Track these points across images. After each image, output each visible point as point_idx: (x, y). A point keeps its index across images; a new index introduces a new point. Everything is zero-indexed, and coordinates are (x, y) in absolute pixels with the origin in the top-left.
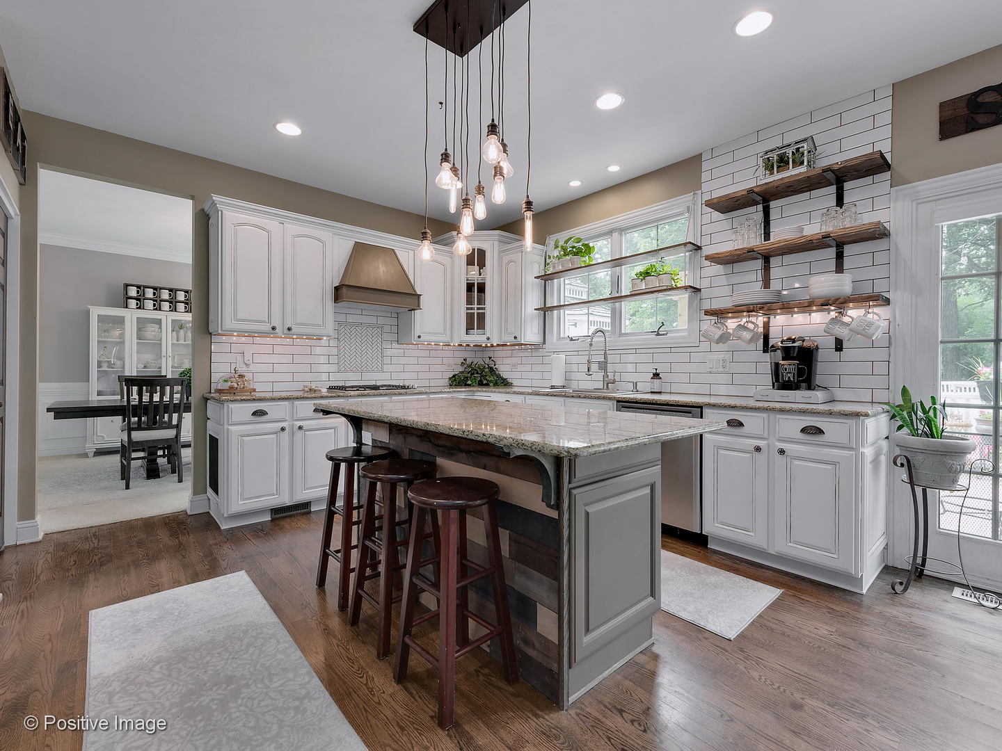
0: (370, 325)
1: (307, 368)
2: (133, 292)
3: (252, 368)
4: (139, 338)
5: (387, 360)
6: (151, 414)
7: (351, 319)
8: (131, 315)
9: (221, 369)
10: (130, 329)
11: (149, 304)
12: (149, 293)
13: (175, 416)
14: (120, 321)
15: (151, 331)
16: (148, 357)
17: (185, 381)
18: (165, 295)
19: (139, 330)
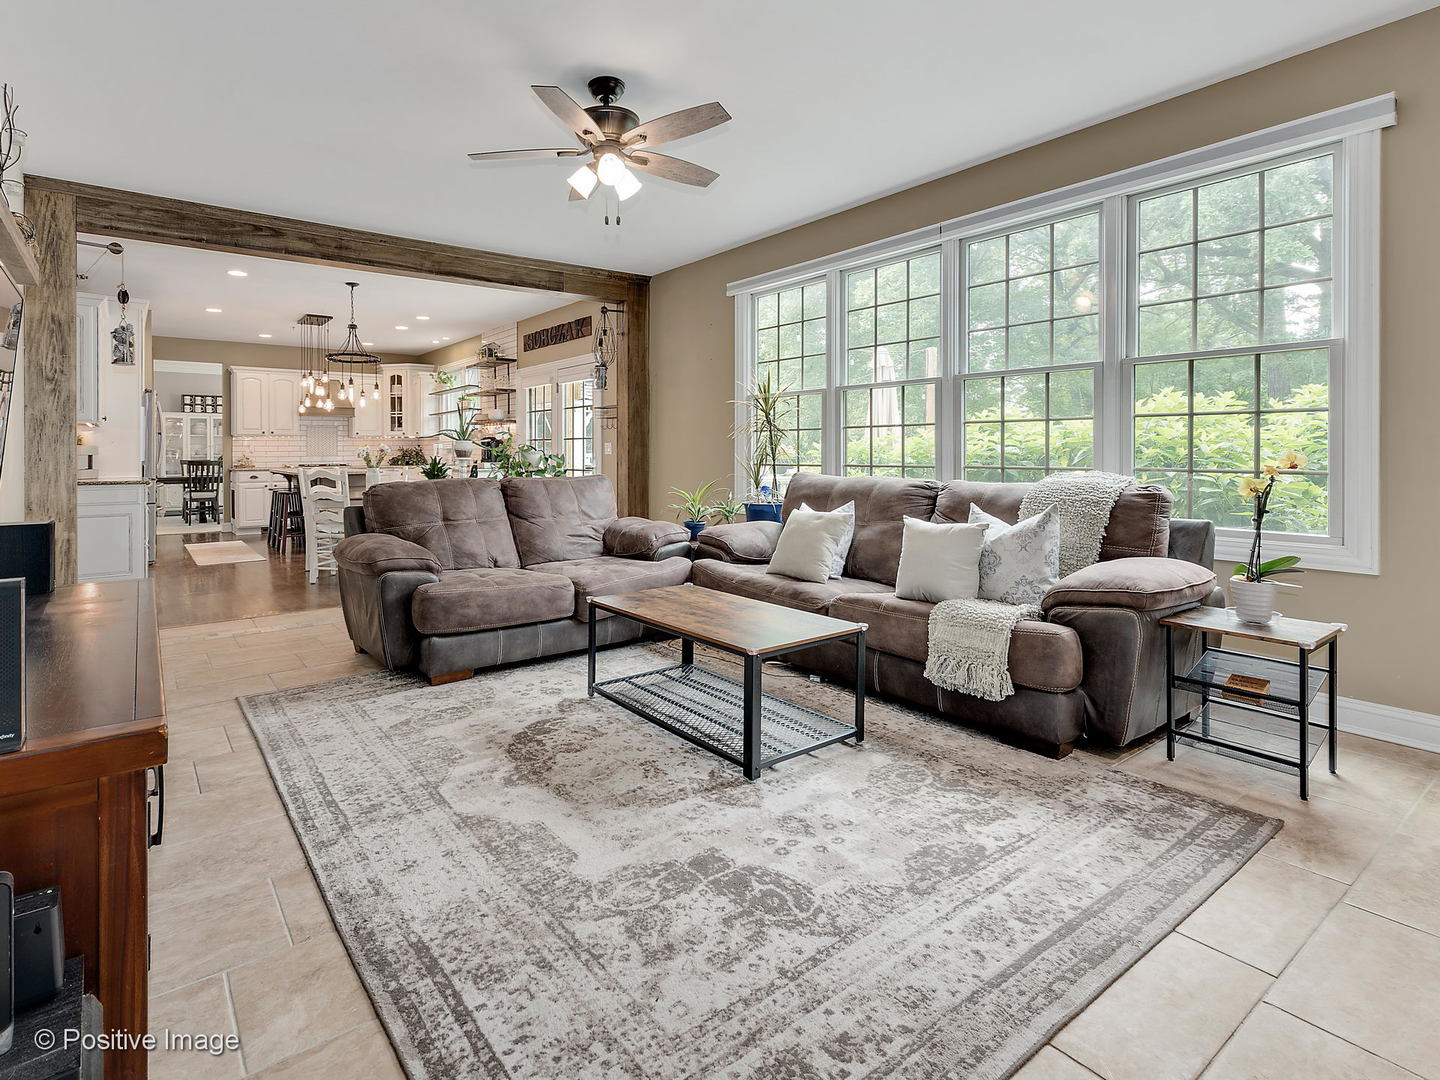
0: (327, 426)
1: (287, 454)
2: (187, 400)
3: (254, 454)
4: (192, 433)
5: (339, 448)
6: (201, 483)
7: (315, 423)
8: (187, 417)
9: (237, 455)
10: (186, 425)
11: (198, 408)
12: (198, 400)
13: (215, 484)
14: (180, 420)
15: (200, 427)
16: (197, 447)
17: (219, 463)
18: (209, 401)
19: (192, 427)
